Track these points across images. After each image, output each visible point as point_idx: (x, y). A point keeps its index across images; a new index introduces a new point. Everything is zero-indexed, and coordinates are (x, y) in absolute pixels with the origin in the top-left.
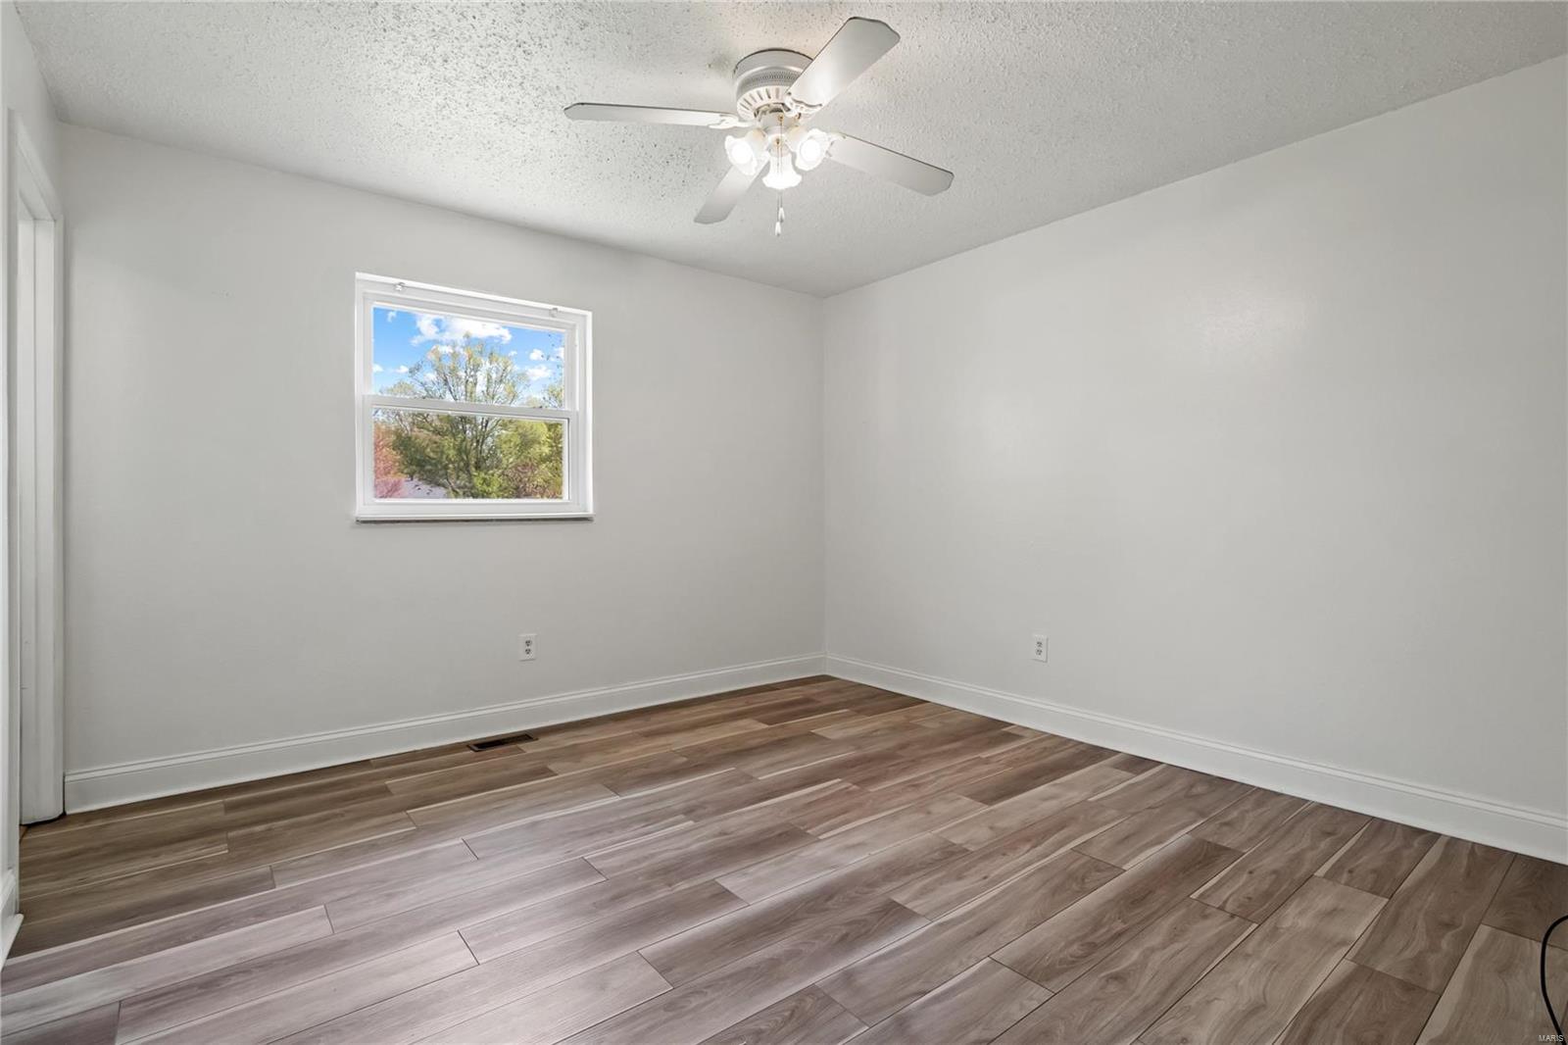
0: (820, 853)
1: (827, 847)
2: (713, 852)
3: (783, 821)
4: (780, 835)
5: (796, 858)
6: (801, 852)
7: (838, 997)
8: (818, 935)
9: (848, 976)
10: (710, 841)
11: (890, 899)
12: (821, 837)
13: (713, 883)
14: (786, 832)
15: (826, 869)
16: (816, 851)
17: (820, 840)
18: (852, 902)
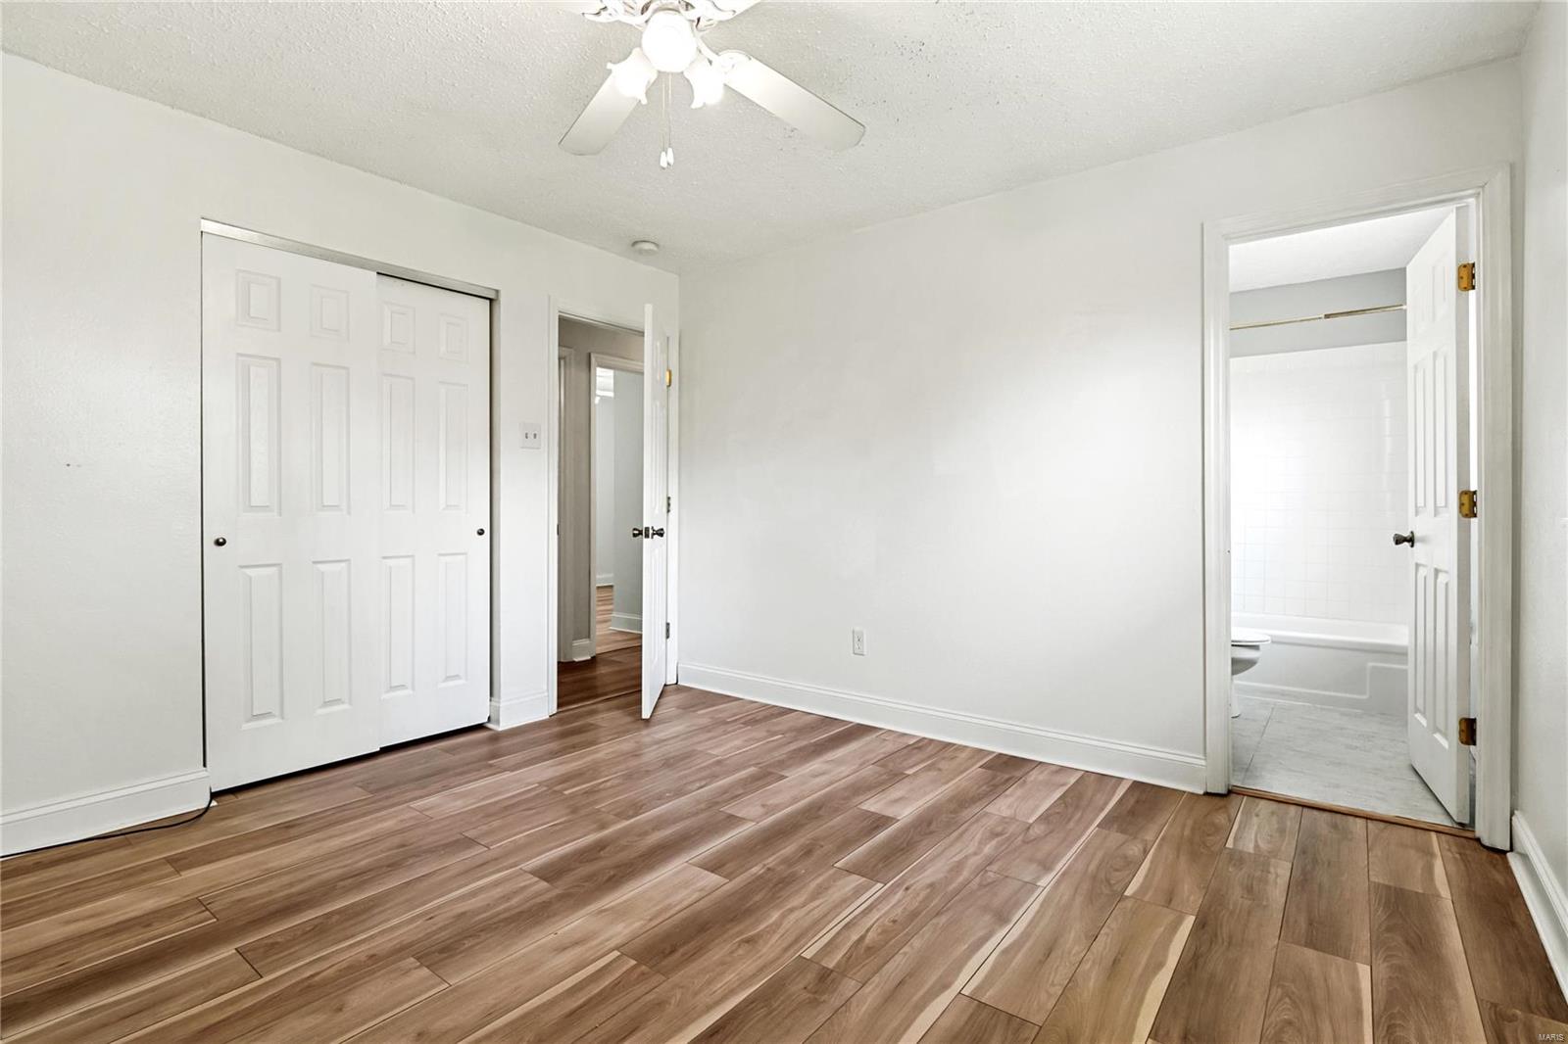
0: (619, 927)
1: (608, 940)
2: (749, 912)
3: (676, 978)
4: (672, 952)
5: (648, 917)
6: (640, 928)
7: (612, 817)
8: (624, 848)
9: (603, 827)
10: (762, 927)
11: (552, 884)
12: (616, 953)
13: (729, 876)
14: (666, 956)
15: (613, 907)
16: (621, 931)
17: (617, 948)
18: (589, 878)
